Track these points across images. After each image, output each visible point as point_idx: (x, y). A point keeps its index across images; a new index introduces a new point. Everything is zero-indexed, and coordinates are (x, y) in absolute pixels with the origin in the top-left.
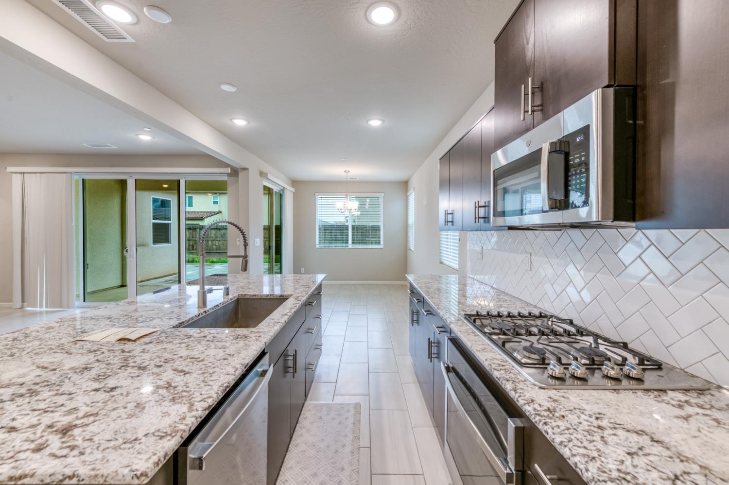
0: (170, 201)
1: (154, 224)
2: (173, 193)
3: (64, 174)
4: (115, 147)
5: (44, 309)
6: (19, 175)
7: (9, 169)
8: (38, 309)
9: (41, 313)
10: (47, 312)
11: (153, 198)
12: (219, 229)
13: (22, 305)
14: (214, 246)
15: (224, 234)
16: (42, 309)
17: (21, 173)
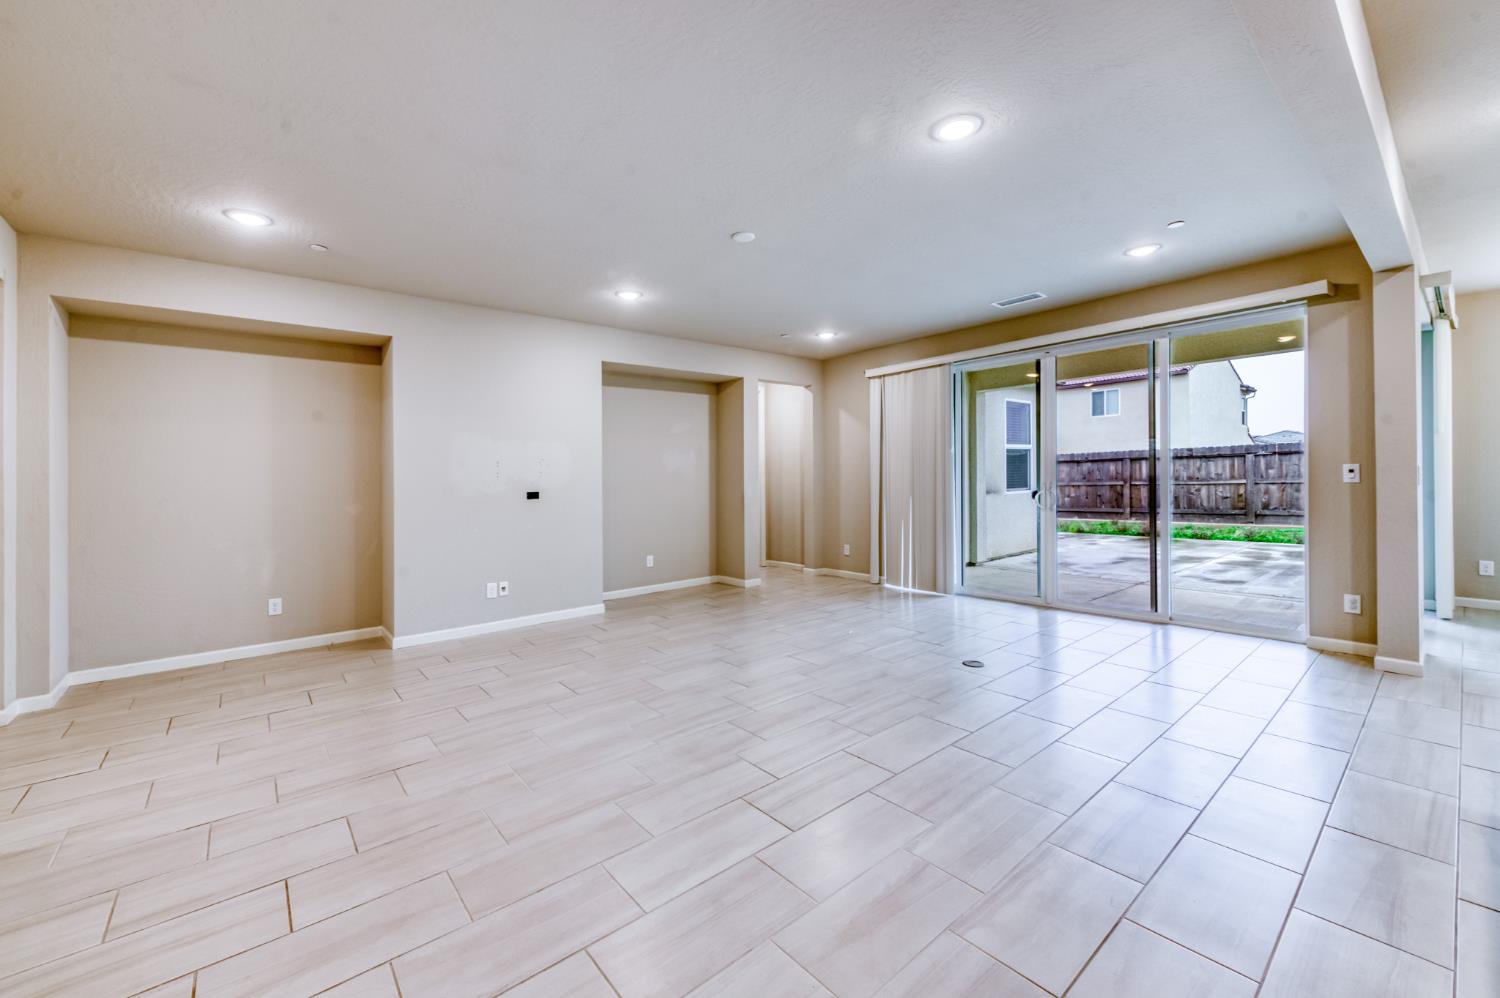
0: (1029, 405)
1: (1008, 451)
2: (1028, 389)
3: (938, 368)
4: (1044, 296)
5: (910, 590)
6: (877, 380)
7: (870, 373)
8: (901, 588)
9: (906, 595)
10: (914, 596)
11: (1008, 402)
12: (1078, 462)
13: (880, 580)
14: (1066, 499)
15: (1089, 473)
16: (906, 589)
17: (880, 377)
